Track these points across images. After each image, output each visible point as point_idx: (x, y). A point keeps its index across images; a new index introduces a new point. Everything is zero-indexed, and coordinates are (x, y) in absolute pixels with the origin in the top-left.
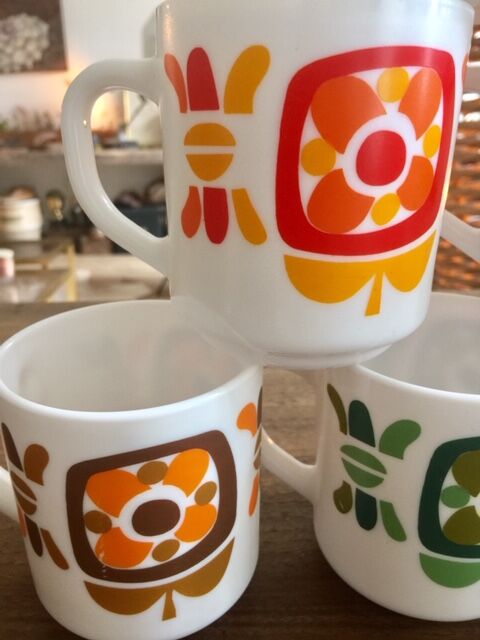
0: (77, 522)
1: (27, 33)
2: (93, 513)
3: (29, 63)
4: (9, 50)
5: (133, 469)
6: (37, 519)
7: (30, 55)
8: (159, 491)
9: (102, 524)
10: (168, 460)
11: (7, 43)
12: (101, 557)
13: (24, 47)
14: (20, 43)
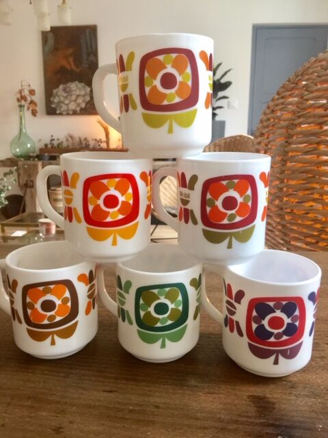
0: (25, 306)
1: (78, 93)
2: (29, 302)
3: (78, 109)
4: (67, 102)
5: (41, 288)
6: (14, 306)
7: (78, 105)
8: (49, 297)
9: (32, 307)
10: (52, 287)
11: (66, 97)
12: (31, 319)
13: (75, 101)
14: (74, 98)
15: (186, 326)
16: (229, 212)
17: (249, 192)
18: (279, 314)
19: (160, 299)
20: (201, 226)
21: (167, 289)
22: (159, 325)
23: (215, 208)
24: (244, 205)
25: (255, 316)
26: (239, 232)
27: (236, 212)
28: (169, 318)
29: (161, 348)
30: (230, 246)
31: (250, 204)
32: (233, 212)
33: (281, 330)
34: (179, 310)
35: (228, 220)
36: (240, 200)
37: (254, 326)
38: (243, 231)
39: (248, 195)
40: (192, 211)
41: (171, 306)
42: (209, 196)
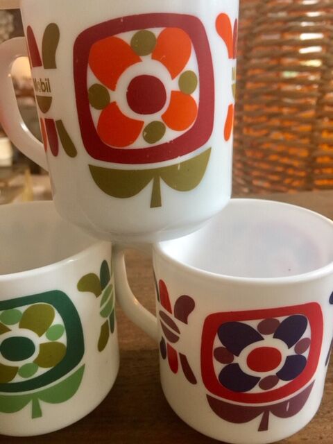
15: (83, 367)
16: (147, 119)
17: (192, 65)
18: (269, 341)
19: (9, 330)
20: (84, 158)
21: (23, 309)
22: (18, 379)
23: (111, 110)
24: (181, 97)
25: (219, 349)
26: (176, 166)
27: (163, 117)
28: (39, 362)
29: (33, 417)
30: (156, 201)
31: (196, 96)
32: (157, 117)
33: (273, 372)
34: (61, 345)
35: (147, 139)
36: (171, 85)
37: (218, 367)
38: (183, 164)
39: (190, 73)
40: (60, 123)
41: (38, 340)
42: (92, 79)
